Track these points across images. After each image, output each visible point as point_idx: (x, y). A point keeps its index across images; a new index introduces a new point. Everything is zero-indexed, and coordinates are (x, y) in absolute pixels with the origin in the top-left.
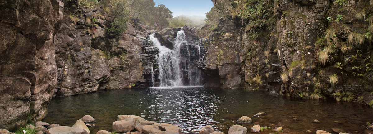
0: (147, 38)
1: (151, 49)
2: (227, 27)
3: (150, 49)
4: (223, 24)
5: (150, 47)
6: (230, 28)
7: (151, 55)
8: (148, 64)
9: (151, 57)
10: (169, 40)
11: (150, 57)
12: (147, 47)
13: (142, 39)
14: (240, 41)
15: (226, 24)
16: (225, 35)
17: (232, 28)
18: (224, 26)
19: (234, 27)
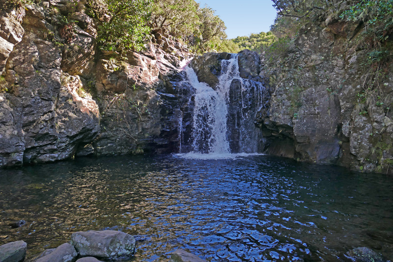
0: (176, 65)
9: (180, 100)
10: (214, 74)
11: (177, 99)
12: (174, 83)
13: (167, 66)
14: (341, 68)
15: (311, 37)
16: (308, 59)
17: (325, 45)
18: (308, 42)
19: (329, 42)
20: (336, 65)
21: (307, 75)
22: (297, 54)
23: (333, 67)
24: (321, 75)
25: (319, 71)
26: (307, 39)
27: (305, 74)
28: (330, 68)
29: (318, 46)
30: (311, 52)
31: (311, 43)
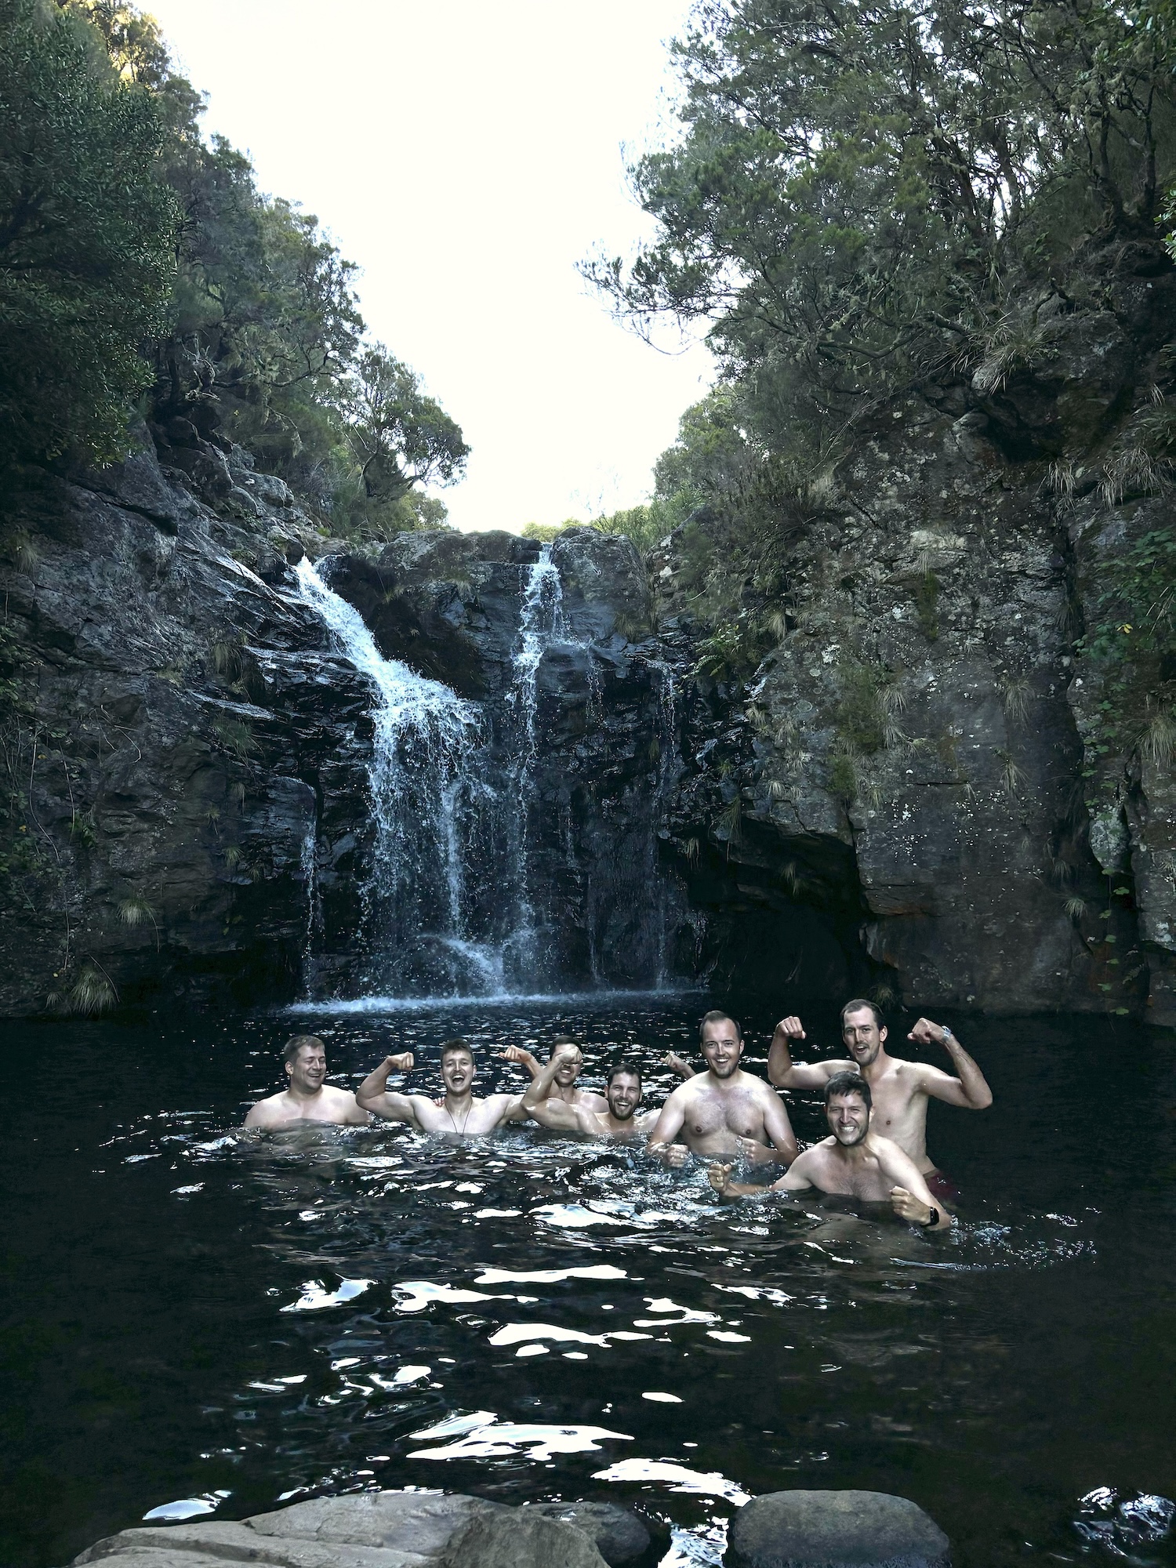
0: (276, 576)
1: (308, 669)
3: (298, 665)
5: (293, 657)
7: (306, 724)
8: (272, 794)
10: (456, 623)
11: (288, 733)
12: (268, 654)
13: (229, 574)
14: (1040, 584)
15: (909, 451)
16: (899, 547)
17: (967, 486)
18: (894, 475)
19: (982, 474)
20: (1022, 573)
21: (897, 613)
22: (850, 525)
23: (1009, 580)
24: (959, 616)
25: (950, 596)
26: (891, 463)
27: (887, 611)
28: (994, 584)
29: (939, 491)
30: (907, 517)
31: (907, 478)
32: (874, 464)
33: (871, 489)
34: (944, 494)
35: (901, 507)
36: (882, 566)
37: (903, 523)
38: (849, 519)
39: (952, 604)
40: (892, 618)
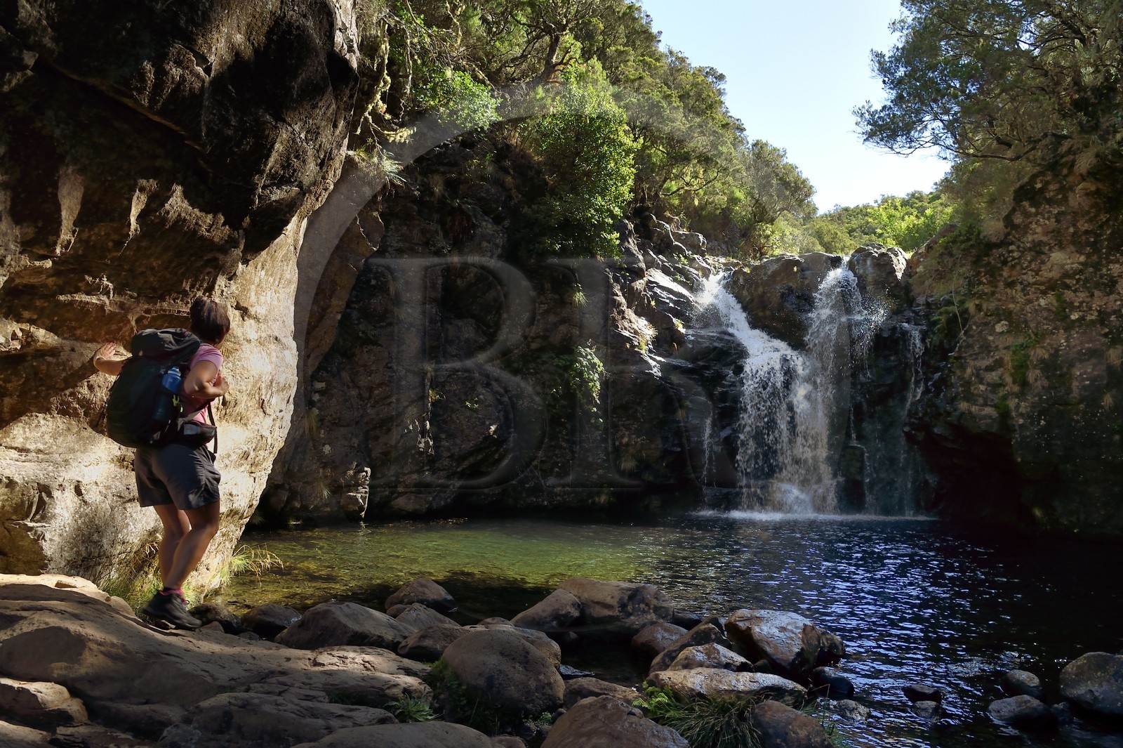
2: (1058, 221)
4: (1033, 210)
6: (1074, 225)
7: (708, 368)
9: (707, 373)
11: (699, 373)
15: (1047, 206)
16: (1043, 262)
17: (1086, 225)
18: (1039, 221)
19: (1095, 217)
22: (1012, 251)
23: (1112, 281)
24: (1081, 303)
25: (1075, 291)
26: (1036, 214)
27: (1036, 300)
28: (1104, 284)
29: (1068, 228)
30: (1050, 244)
31: (1047, 222)
32: (1026, 215)
33: (1025, 229)
34: (1072, 230)
35: (1044, 239)
36: (1034, 274)
37: (1047, 248)
38: (1011, 248)
39: (1077, 296)
40: (1039, 305)
